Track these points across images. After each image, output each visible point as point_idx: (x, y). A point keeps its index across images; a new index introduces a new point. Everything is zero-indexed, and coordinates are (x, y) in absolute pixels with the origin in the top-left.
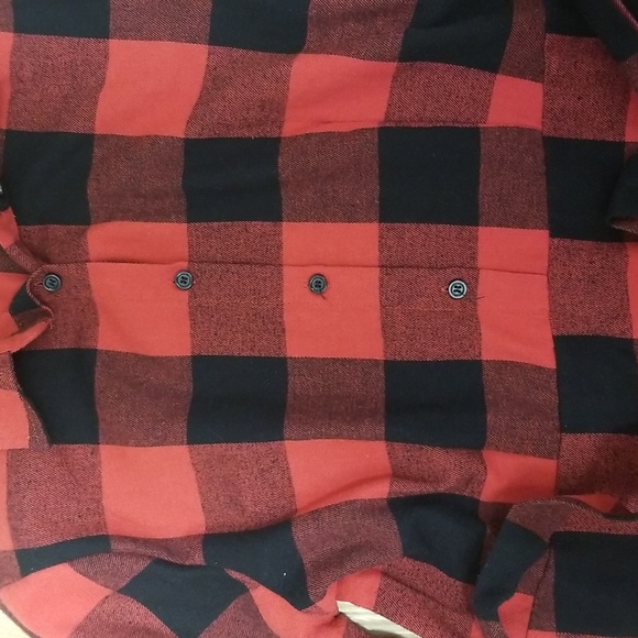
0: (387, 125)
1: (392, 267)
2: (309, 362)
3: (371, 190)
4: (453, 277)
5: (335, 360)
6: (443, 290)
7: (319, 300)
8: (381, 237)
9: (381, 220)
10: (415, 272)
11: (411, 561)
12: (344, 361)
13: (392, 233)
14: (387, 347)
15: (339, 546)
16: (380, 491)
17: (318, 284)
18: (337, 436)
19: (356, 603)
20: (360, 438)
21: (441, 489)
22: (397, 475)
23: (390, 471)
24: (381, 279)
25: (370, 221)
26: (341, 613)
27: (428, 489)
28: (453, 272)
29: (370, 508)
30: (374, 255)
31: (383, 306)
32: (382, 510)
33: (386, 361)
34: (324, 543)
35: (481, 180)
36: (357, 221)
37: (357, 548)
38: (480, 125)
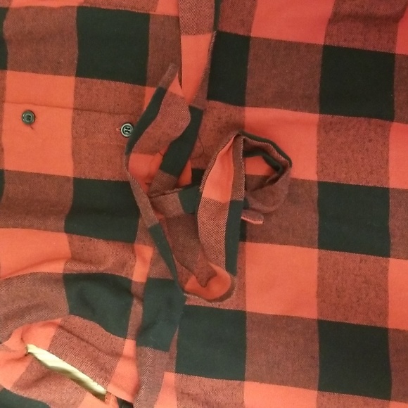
0: (84, 5)
1: (82, 110)
2: (20, 174)
3: (71, 52)
4: (125, 121)
5: (39, 175)
6: (117, 129)
7: (28, 129)
8: (76, 87)
9: (77, 75)
10: (98, 115)
11: (82, 319)
12: (46, 176)
13: (84, 85)
14: (75, 168)
15: (24, 304)
16: (58, 268)
17: (29, 118)
18: (30, 227)
19: (38, 346)
20: (46, 230)
21: (102, 269)
22: (74, 258)
23: (70, 256)
24: (74, 118)
25: (69, 75)
26: (29, 353)
27: (92, 269)
28: (125, 117)
29: (48, 279)
30: (69, 99)
31: (74, 138)
32: (57, 281)
33: (75, 179)
34: (13, 301)
35: (150, 53)
36: (60, 74)
37: (37, 307)
38: (151, 13)
